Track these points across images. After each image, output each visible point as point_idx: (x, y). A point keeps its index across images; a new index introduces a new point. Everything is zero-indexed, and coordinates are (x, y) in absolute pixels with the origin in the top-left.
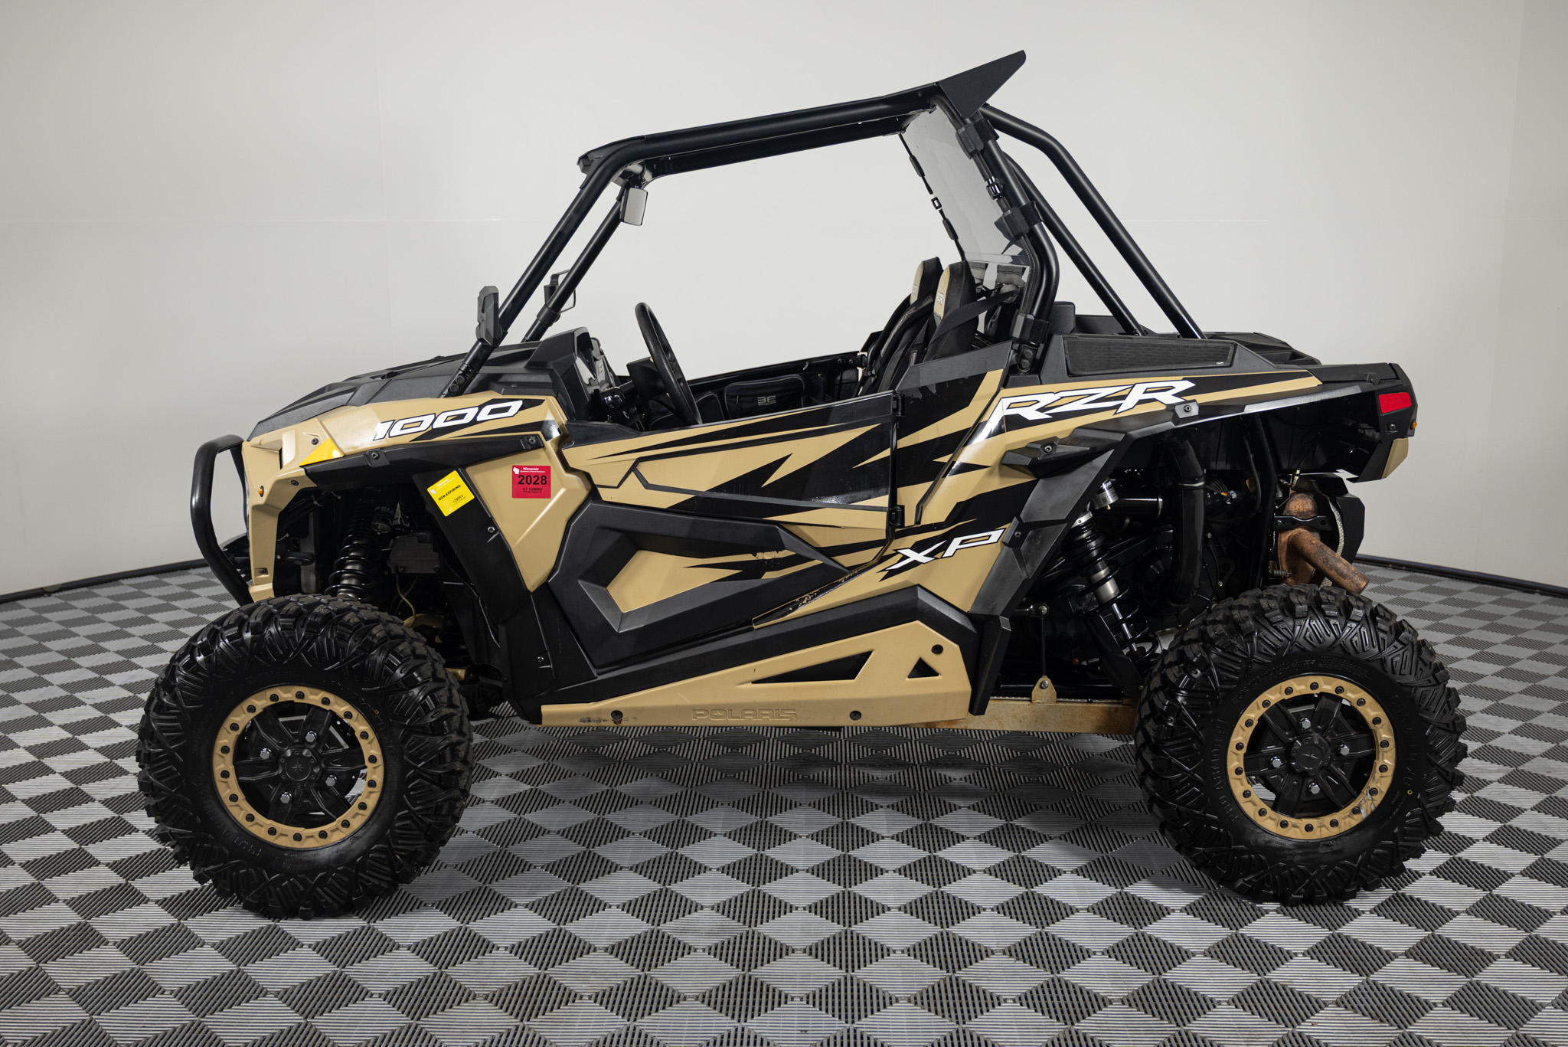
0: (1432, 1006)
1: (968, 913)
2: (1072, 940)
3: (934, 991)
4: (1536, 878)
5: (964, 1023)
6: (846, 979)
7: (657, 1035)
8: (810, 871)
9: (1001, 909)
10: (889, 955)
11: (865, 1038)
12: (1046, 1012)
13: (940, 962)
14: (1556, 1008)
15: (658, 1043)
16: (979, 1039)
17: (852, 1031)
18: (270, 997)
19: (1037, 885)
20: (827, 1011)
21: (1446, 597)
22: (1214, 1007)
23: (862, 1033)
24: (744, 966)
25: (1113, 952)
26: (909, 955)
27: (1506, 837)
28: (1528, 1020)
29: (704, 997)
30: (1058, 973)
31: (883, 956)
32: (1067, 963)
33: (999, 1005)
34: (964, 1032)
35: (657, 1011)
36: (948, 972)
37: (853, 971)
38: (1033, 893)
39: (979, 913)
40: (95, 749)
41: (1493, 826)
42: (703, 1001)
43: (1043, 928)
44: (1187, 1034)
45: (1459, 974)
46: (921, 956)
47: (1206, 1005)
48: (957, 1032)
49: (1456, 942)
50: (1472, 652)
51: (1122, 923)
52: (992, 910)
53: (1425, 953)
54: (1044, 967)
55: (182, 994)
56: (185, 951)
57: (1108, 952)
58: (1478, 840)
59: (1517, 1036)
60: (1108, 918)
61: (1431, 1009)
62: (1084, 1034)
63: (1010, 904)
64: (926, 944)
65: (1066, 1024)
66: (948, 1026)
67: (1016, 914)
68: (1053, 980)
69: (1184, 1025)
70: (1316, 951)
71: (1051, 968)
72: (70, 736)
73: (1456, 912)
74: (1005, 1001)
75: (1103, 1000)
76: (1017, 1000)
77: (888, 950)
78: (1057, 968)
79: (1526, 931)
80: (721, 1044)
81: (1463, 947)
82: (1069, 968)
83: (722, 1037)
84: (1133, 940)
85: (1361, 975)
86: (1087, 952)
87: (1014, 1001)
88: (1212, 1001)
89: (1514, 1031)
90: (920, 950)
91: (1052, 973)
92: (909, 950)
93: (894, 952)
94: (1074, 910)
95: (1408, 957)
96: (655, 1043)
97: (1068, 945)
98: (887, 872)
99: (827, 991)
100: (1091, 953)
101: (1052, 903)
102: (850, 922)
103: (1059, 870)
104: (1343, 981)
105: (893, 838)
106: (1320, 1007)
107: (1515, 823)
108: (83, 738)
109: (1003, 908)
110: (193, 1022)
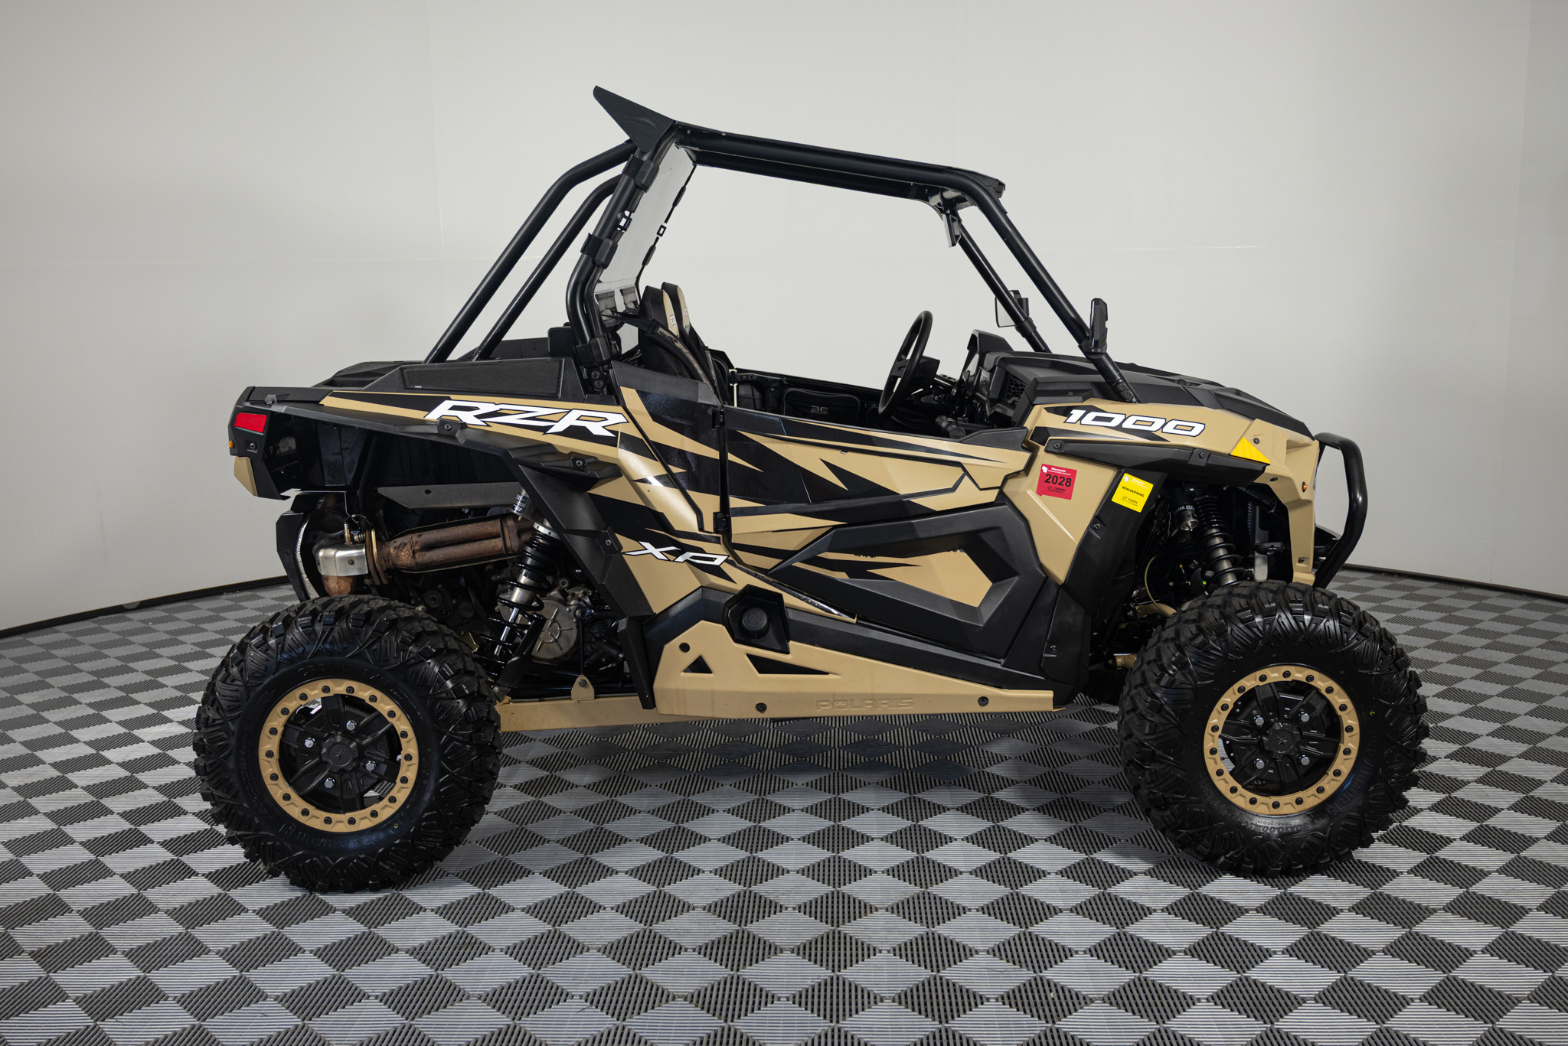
0: (1409, 1001)
1: (954, 914)
2: (1056, 939)
3: (918, 991)
4: (1512, 875)
5: (947, 1022)
6: (832, 979)
7: (645, 1034)
8: (801, 871)
9: (986, 910)
10: (875, 955)
11: (849, 1037)
12: (1028, 1011)
13: (925, 961)
14: (1532, 1002)
15: (646, 1043)
16: (961, 1038)
17: (836, 1030)
18: (270, 1001)
19: (1021, 886)
20: (812, 1011)
21: (1426, 603)
22: (1194, 1004)
23: (846, 1032)
24: (733, 966)
25: (1096, 951)
26: (895, 955)
27: (1483, 836)
28: (1505, 1014)
29: (693, 997)
30: (1041, 972)
31: (869, 956)
32: (1050, 962)
33: (982, 1004)
34: (947, 1031)
35: (646, 1011)
36: (932, 971)
37: (839, 971)
38: (1017, 894)
39: (965, 913)
40: (118, 764)
41: (1471, 825)
42: (692, 1001)
43: (1027, 928)
44: (1166, 1032)
45: (1436, 970)
46: (907, 956)
47: (1185, 1002)
48: (940, 1031)
49: (1433, 939)
50: (1452, 656)
51: (1104, 923)
52: (978, 910)
53: (1404, 949)
54: (1027, 966)
55: (184, 1001)
56: (191, 959)
57: (1090, 951)
58: (1455, 840)
59: (1494, 1030)
60: (1091, 919)
61: (1408, 1004)
62: (1065, 1032)
63: (995, 904)
64: (911, 944)
65: (1047, 1022)
66: (930, 1025)
67: (1000, 914)
68: (1035, 979)
69: (1164, 1023)
70: (1295, 949)
71: (1033, 967)
72: (94, 752)
73: (1433, 909)
74: (988, 1000)
75: (1084, 999)
76: (1000, 999)
77: (874, 950)
78: (1039, 967)
79: (1503, 928)
80: (708, 1043)
81: (1440, 943)
82: (1051, 967)
83: (709, 1037)
84: (1115, 940)
85: (1339, 972)
86: (1070, 951)
87: (997, 1000)
88: (1191, 999)
89: (1491, 1025)
90: (906, 950)
91: (1035, 972)
92: (894, 950)
93: (880, 951)
94: (1058, 911)
95: (1386, 954)
96: (643, 1042)
97: (1050, 945)
98: (876, 872)
99: (813, 990)
100: (1073, 952)
101: (1036, 904)
102: (838, 922)
103: (1043, 872)
104: (1322, 977)
105: (882, 839)
106: (1298, 1003)
107: (1492, 822)
108: (107, 754)
109: (988, 909)
110: (193, 1026)
